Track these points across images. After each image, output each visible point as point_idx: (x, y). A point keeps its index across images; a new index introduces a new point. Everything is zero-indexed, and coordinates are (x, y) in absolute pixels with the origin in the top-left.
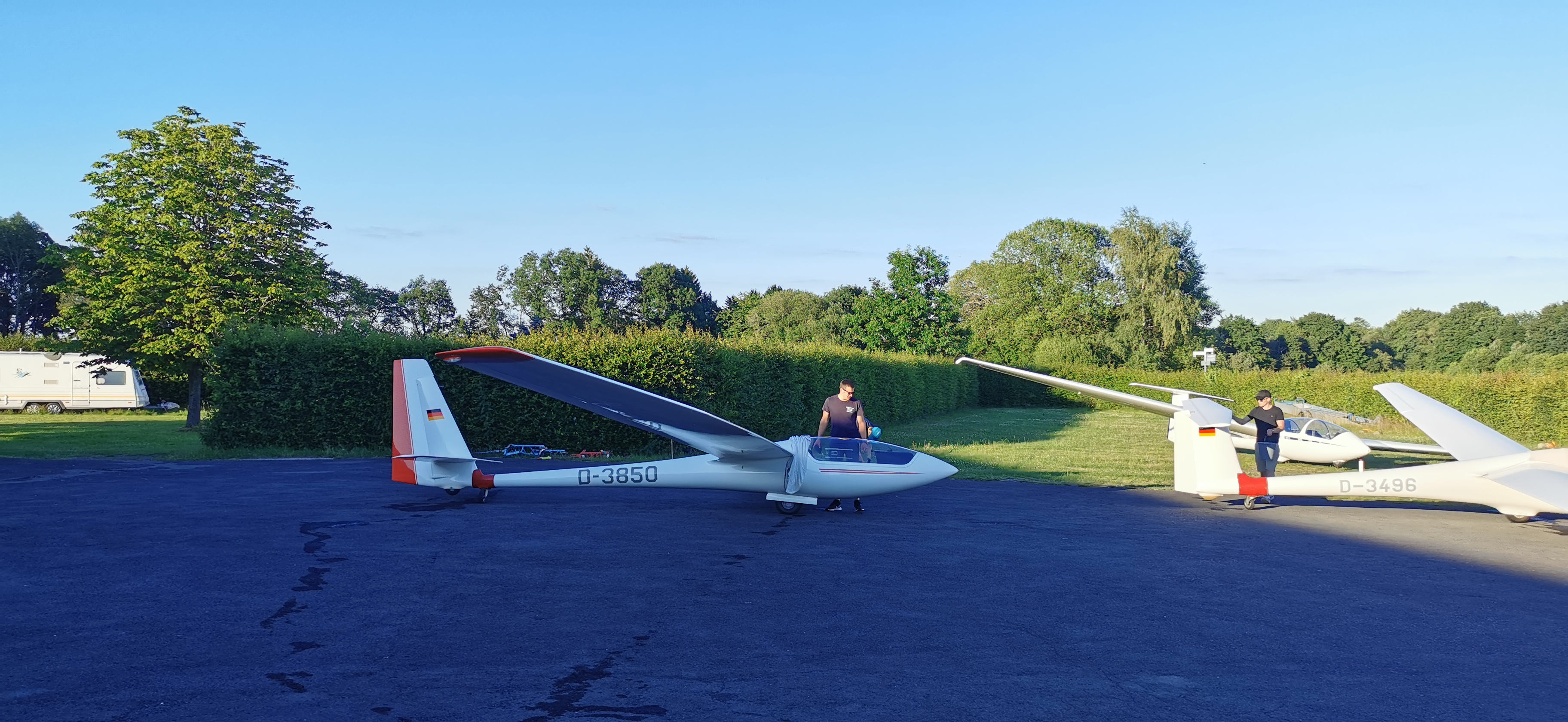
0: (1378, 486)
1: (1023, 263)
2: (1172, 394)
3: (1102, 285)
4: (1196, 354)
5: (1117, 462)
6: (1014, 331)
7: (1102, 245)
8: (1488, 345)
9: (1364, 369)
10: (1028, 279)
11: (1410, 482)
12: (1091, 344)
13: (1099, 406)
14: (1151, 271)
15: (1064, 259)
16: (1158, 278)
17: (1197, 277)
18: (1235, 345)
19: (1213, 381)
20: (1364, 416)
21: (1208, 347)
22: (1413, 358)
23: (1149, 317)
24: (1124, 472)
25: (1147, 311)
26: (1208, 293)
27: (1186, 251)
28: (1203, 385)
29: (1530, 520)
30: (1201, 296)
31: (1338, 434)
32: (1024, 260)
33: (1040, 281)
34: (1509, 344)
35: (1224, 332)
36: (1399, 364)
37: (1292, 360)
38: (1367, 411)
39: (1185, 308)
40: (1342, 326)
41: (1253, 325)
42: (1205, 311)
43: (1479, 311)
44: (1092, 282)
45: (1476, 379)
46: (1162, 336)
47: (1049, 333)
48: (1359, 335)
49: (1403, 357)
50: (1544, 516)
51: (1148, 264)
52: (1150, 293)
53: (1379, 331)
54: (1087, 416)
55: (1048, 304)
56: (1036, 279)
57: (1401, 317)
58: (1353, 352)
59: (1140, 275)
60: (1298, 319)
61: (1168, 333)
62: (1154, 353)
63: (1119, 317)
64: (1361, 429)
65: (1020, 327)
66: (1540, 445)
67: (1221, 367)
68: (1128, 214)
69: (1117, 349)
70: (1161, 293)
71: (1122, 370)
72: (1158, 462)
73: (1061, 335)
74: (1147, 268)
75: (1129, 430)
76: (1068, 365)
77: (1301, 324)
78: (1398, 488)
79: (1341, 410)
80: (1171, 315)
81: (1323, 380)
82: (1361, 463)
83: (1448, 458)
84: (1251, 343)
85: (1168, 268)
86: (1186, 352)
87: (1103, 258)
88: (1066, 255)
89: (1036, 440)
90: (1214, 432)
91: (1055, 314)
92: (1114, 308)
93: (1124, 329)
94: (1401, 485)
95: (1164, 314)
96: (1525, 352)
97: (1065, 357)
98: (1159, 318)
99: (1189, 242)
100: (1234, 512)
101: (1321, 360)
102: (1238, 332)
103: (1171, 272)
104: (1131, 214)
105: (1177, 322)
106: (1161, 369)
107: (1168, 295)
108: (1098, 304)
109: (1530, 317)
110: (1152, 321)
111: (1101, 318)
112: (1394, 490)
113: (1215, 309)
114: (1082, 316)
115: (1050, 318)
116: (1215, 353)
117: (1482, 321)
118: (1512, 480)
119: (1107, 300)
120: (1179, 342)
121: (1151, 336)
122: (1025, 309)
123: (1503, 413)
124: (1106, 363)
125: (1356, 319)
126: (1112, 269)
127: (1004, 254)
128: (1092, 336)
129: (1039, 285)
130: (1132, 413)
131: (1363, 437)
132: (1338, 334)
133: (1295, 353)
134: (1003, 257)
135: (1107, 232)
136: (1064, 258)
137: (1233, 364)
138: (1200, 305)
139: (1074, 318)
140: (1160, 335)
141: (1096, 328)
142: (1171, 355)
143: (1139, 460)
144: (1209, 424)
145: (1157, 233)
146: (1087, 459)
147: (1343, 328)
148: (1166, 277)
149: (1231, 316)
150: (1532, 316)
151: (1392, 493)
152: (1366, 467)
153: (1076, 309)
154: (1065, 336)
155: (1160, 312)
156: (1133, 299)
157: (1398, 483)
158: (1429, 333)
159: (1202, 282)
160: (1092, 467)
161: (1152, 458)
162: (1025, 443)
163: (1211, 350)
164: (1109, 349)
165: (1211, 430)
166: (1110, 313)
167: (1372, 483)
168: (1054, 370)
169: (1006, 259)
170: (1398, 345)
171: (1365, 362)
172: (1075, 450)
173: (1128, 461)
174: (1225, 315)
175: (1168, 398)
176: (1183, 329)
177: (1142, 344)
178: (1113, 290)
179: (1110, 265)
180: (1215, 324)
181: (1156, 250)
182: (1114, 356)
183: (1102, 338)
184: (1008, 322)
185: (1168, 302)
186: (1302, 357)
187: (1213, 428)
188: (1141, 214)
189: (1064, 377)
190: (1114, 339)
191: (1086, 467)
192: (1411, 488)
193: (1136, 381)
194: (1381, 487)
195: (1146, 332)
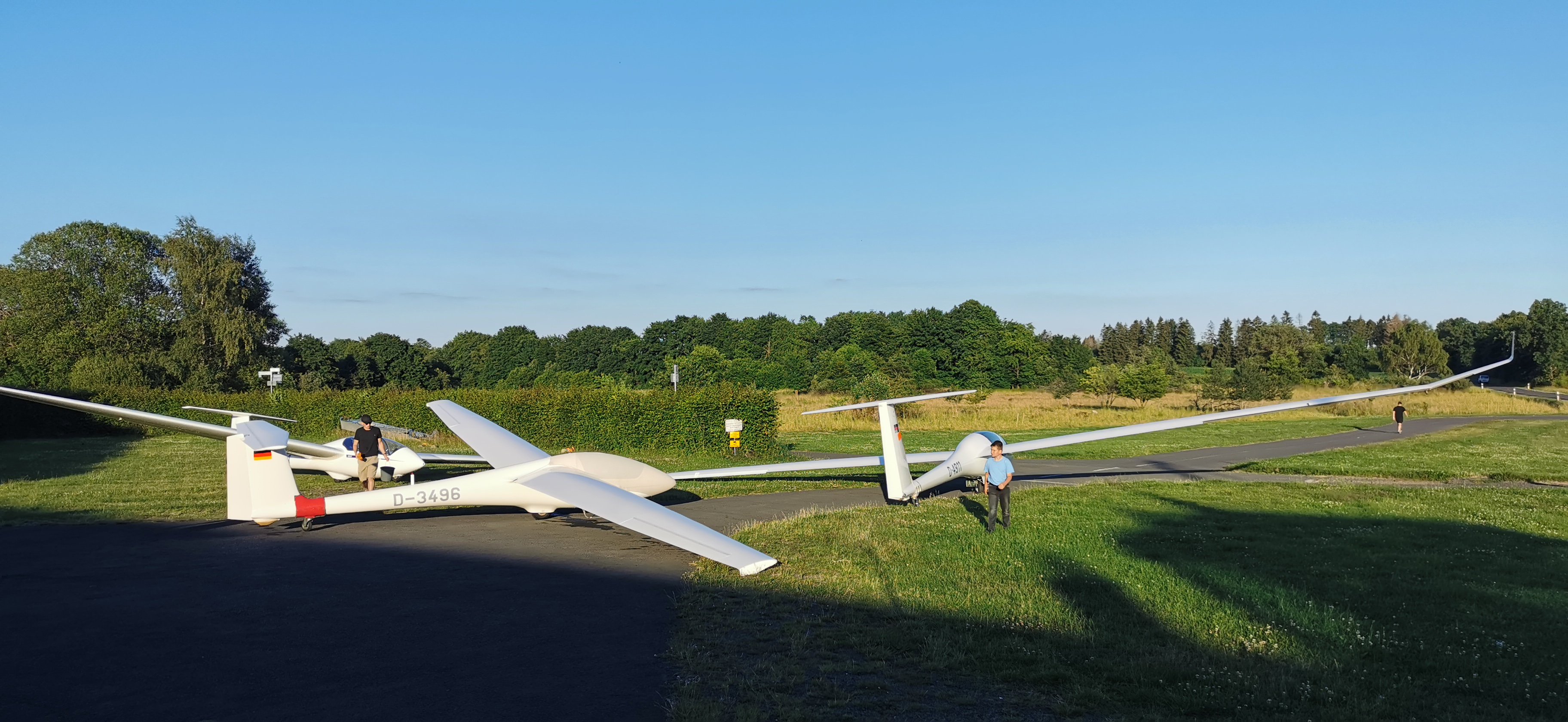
0: (427, 497)
1: (55, 270)
2: (232, 417)
3: (154, 298)
4: (261, 374)
5: (166, 493)
6: (42, 348)
7: (154, 255)
8: (527, 364)
9: (426, 387)
10: (60, 289)
11: (455, 491)
12: (142, 364)
13: (150, 432)
14: (211, 286)
15: (106, 268)
16: (219, 294)
17: (262, 295)
18: (305, 365)
19: (279, 402)
20: (423, 432)
21: (275, 367)
22: (468, 376)
23: (209, 334)
24: (173, 503)
25: (208, 328)
26: (275, 311)
27: (250, 267)
28: (268, 406)
29: (550, 516)
30: (267, 314)
31: (396, 450)
32: (55, 267)
33: (76, 292)
34: (544, 364)
35: (293, 350)
36: (455, 382)
37: (361, 379)
38: (425, 426)
39: (249, 325)
40: (406, 344)
41: (323, 345)
42: (271, 330)
43: (520, 335)
44: (142, 296)
45: (515, 394)
46: (225, 355)
47: (89, 351)
48: (422, 355)
49: (460, 375)
50: (561, 512)
51: (207, 278)
52: (210, 310)
53: (439, 350)
54: (135, 444)
55: (88, 318)
56: (72, 289)
57: (457, 339)
58: (417, 371)
59: (199, 290)
60: (365, 339)
61: (231, 352)
62: (215, 374)
63: (175, 334)
64: (419, 443)
65: (50, 345)
66: (563, 450)
67: (288, 387)
68: (185, 223)
69: (172, 369)
70: (224, 310)
71: (177, 392)
72: (214, 490)
73: (104, 354)
74: (207, 282)
75: (184, 457)
76: (112, 387)
77: (369, 343)
78: (444, 498)
79: (403, 426)
80: (234, 333)
81: (386, 398)
82: (412, 477)
83: (486, 466)
84: (321, 362)
85: (230, 284)
86: (251, 372)
87: (156, 269)
88: (110, 264)
89: (68, 475)
90: (271, 455)
91: (95, 331)
92: (169, 324)
93: (181, 347)
94: (447, 495)
95: (227, 332)
96: (556, 370)
97: (110, 378)
98: (221, 336)
99: (253, 257)
100: (291, 535)
101: (388, 378)
102: (307, 352)
103: (234, 289)
104: (188, 225)
105: (241, 340)
106: (224, 390)
107: (230, 312)
108: (150, 320)
109: (558, 339)
110: (213, 339)
111: (154, 335)
112: (441, 499)
113: (282, 328)
114: (130, 333)
115: (89, 335)
116: (282, 372)
117: (523, 343)
118: (536, 482)
119: (160, 315)
120: (243, 361)
121: (213, 356)
122: (58, 324)
123: (536, 424)
124: (160, 384)
125: (419, 340)
126: (166, 281)
127: (29, 259)
128: (143, 355)
129: (75, 296)
130: (188, 439)
131: (418, 451)
132: (403, 354)
133: (363, 373)
134: (27, 262)
135: (160, 241)
136: (108, 266)
137: (302, 384)
138: (266, 323)
139: (120, 335)
140: (223, 354)
141: (147, 346)
142: (235, 375)
143: (192, 489)
144: (263, 447)
145: (218, 245)
146: (130, 492)
147: (407, 348)
148: (228, 292)
149: (300, 335)
150: (560, 339)
151: (440, 502)
152: (416, 481)
153: (122, 325)
154: (109, 355)
155: (222, 331)
156: (191, 315)
157: (444, 492)
158: (481, 354)
159: (268, 300)
160: (135, 500)
161: (209, 486)
162: (52, 479)
163: (277, 370)
164: (164, 369)
165: (267, 453)
166: (164, 330)
167: (422, 495)
168: (95, 394)
169: (31, 265)
170: (455, 364)
171: (428, 380)
172: (117, 483)
173: (179, 490)
174: (293, 333)
175: (226, 421)
176: (247, 348)
177: (202, 364)
178: (167, 304)
179: (164, 278)
180: (283, 342)
181: (217, 264)
182: (169, 377)
183: (156, 357)
184: (36, 338)
185: (231, 319)
186: (370, 375)
187: (269, 451)
188: (199, 224)
189: (106, 402)
190: (169, 358)
191: (128, 501)
192: (456, 496)
193: (194, 404)
194: (430, 498)
195: (207, 350)
